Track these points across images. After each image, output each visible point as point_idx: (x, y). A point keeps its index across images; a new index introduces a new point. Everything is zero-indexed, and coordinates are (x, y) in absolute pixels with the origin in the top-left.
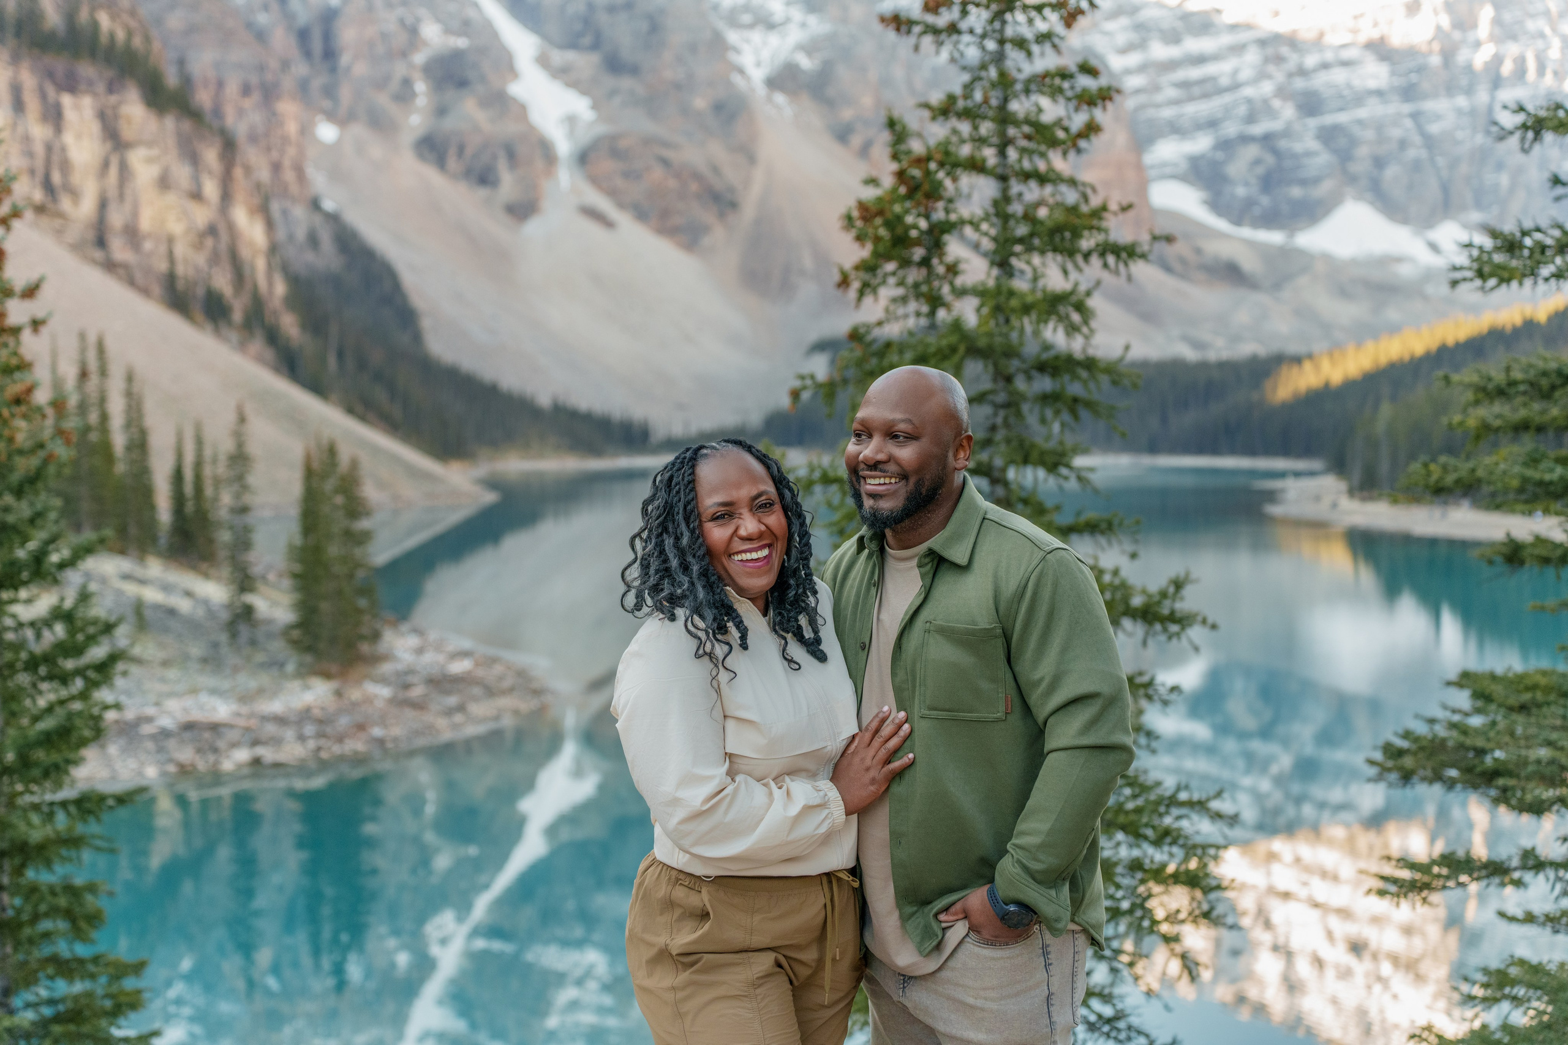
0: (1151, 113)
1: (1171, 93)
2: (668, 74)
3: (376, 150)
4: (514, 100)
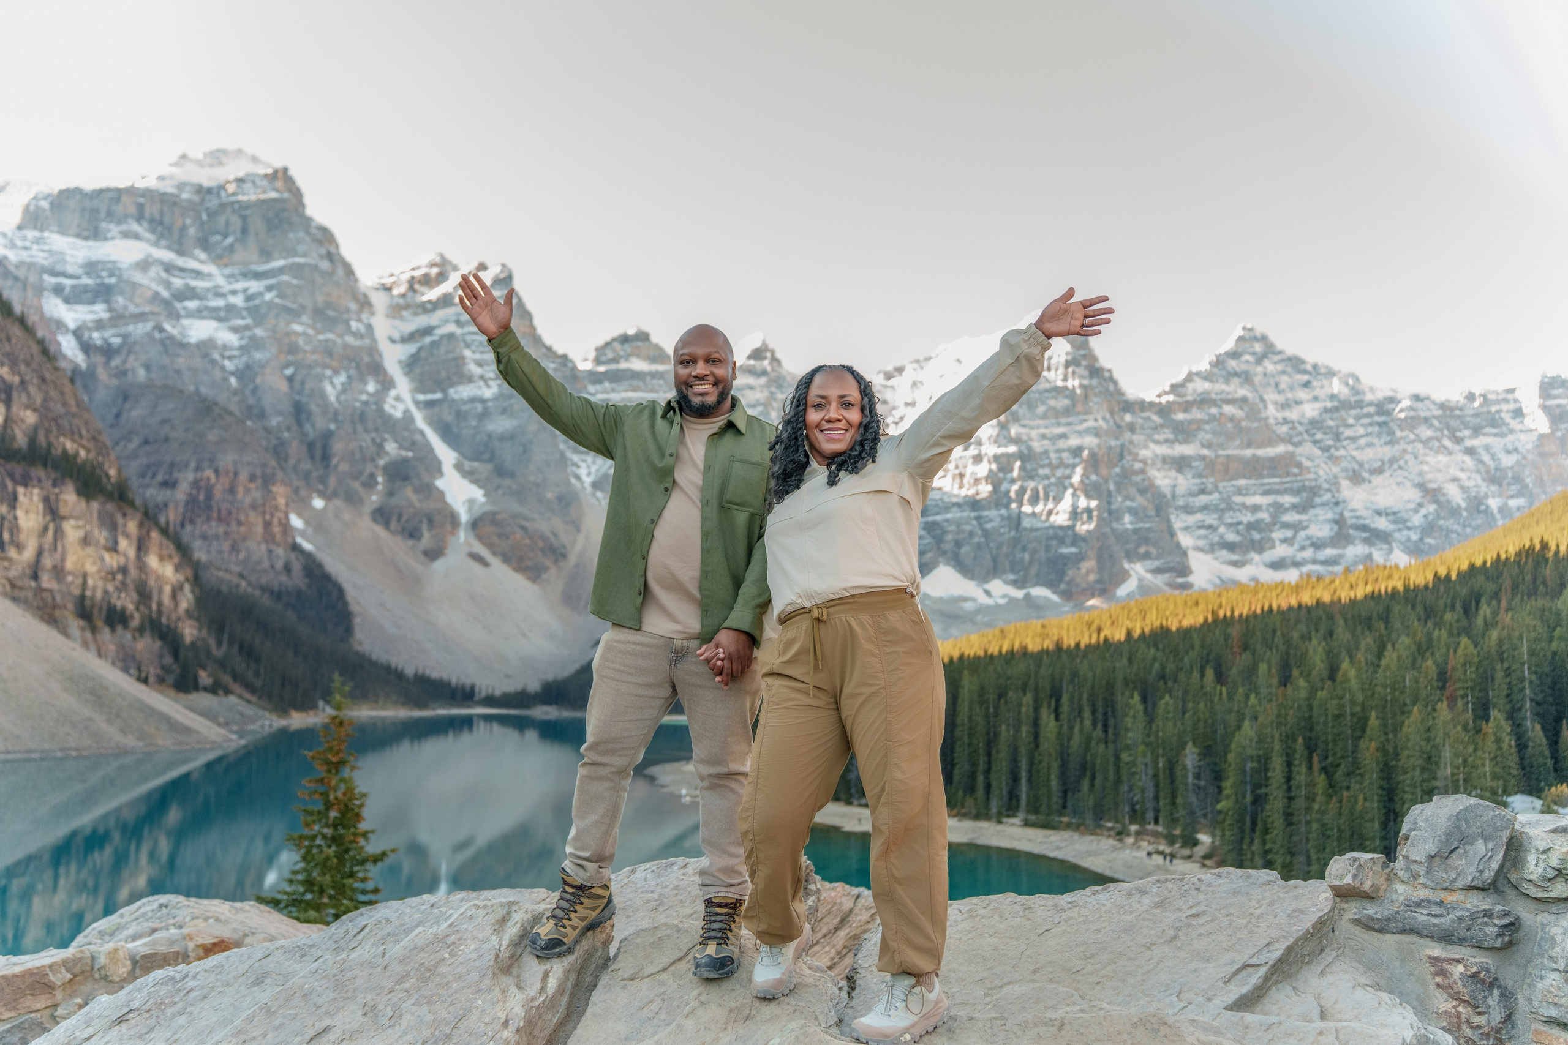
2: (532, 478)
3: (347, 516)
4: (437, 489)
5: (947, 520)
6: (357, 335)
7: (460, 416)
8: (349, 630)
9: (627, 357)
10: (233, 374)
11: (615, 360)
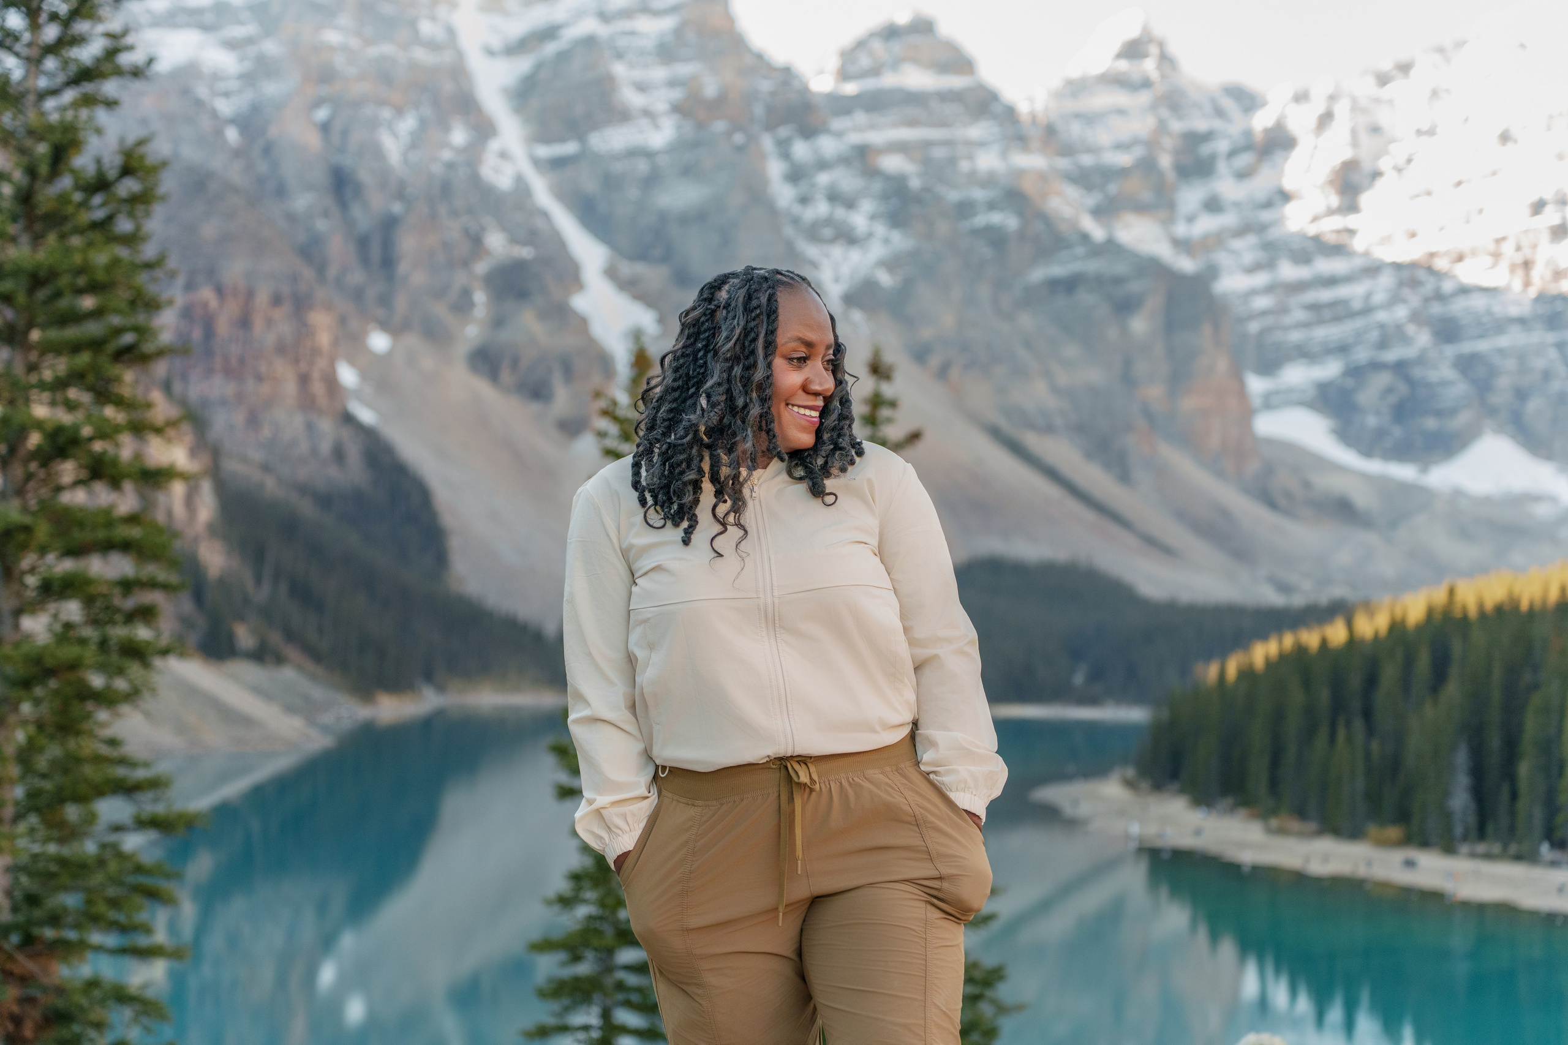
0: (1278, 336)
1: (1300, 315)
3: (428, 362)
4: (577, 314)
5: (1501, 352)
6: (432, 45)
7: (611, 182)
8: (441, 559)
9: (896, 64)
10: (232, 121)
11: (875, 71)
